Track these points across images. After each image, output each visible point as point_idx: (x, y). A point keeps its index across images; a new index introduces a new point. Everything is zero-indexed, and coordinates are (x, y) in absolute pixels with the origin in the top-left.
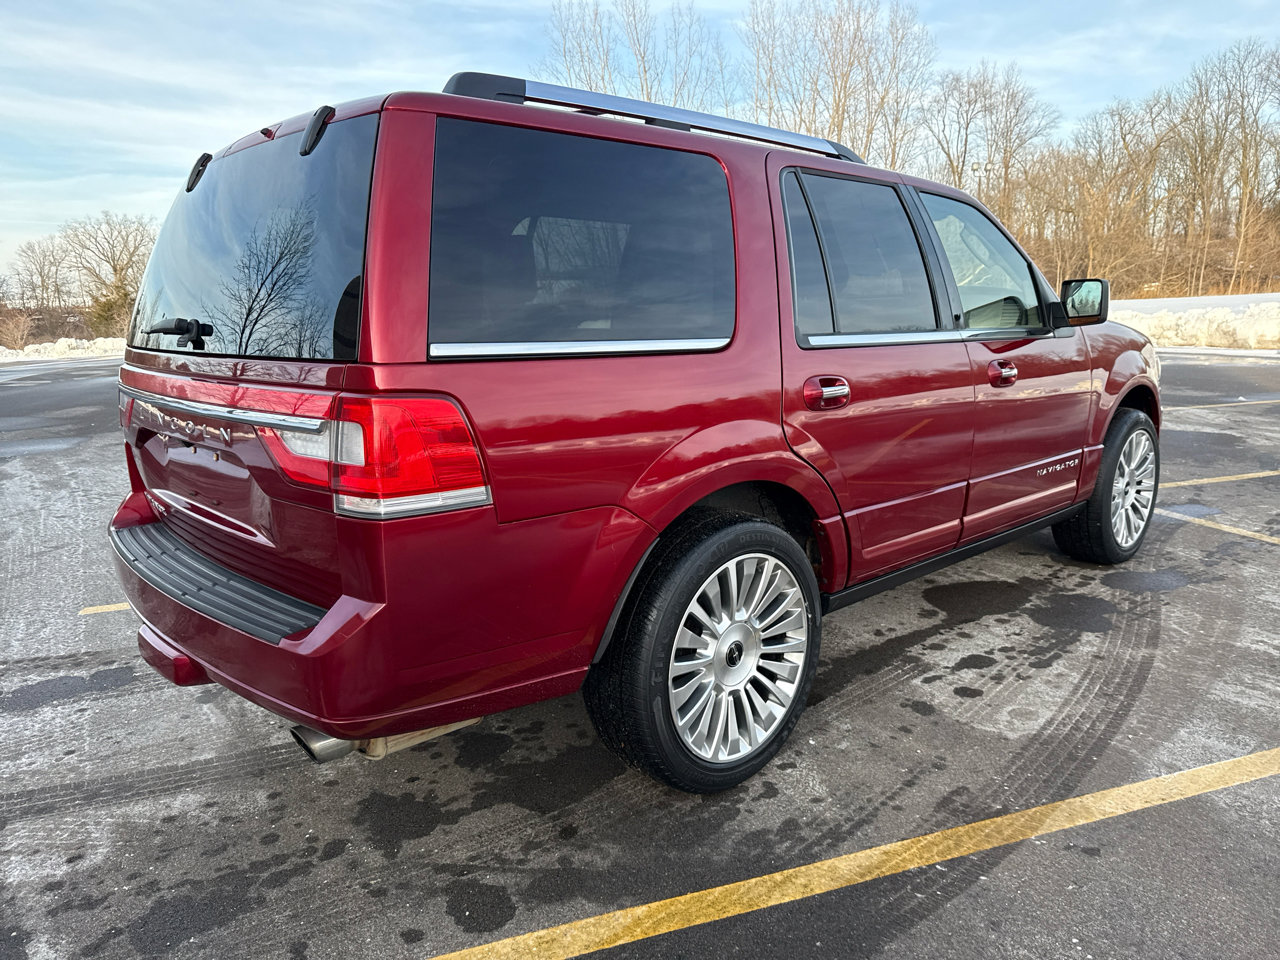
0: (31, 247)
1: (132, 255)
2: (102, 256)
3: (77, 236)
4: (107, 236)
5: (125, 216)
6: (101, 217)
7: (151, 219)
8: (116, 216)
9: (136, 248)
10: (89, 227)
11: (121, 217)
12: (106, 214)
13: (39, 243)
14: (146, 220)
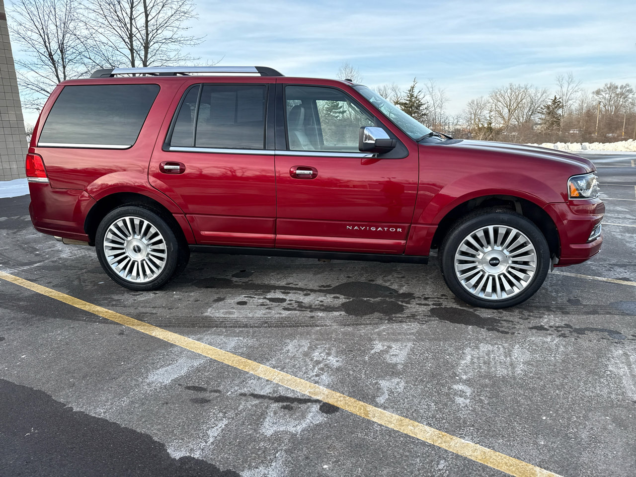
0: (473, 102)
1: (519, 103)
2: (505, 105)
3: (496, 96)
4: (509, 95)
5: (519, 85)
6: (508, 86)
7: (531, 86)
8: (515, 85)
9: (521, 100)
10: (502, 92)
11: (517, 86)
12: (511, 85)
13: (477, 100)
14: (528, 87)
